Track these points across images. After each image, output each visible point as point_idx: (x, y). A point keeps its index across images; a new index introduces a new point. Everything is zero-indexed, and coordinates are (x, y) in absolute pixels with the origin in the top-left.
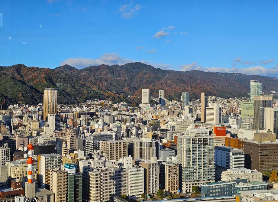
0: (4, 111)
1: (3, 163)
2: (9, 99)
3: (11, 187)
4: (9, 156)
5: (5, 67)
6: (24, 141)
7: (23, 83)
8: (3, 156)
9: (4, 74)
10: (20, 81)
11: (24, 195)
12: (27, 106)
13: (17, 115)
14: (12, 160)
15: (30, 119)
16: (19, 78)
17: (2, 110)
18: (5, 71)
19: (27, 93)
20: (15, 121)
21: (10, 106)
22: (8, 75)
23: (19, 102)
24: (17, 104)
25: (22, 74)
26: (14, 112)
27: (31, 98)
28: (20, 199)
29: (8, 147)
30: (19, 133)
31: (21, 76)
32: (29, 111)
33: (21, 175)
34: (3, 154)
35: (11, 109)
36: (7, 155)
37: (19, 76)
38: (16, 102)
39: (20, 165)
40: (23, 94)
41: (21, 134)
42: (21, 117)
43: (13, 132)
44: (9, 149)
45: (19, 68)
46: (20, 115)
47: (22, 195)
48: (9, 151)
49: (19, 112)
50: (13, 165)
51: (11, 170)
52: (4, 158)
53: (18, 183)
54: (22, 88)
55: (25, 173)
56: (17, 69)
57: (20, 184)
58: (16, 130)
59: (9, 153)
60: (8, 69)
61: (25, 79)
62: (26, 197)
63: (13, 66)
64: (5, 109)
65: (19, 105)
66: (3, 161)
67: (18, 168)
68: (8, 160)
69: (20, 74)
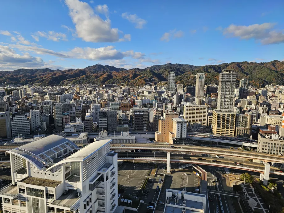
0: (262, 89)
1: (262, 116)
2: (266, 81)
3: (268, 129)
4: (267, 112)
5: (265, 63)
6: (276, 105)
7: (277, 72)
8: (263, 112)
9: (264, 67)
10: (274, 71)
11: (278, 134)
12: (278, 86)
13: (271, 91)
14: (268, 114)
15: (281, 93)
16: (274, 69)
17: (261, 88)
18: (265, 65)
19: (279, 78)
20: (270, 94)
21: (266, 85)
22: (267, 67)
23: (272, 83)
24: (271, 85)
25: (276, 66)
26: (269, 89)
27: (281, 81)
28: (275, 136)
29: (267, 107)
30: (273, 100)
31: (276, 68)
32: (279, 89)
33: (274, 123)
34: (263, 110)
35: (266, 87)
36: (265, 111)
37: (274, 68)
38: (270, 83)
39: (274, 118)
40: (276, 78)
41: (274, 101)
42: (274, 92)
43: (269, 100)
44: (267, 108)
45: (274, 63)
46: (273, 91)
47: (277, 134)
48: (267, 109)
49: (272, 89)
50: (270, 117)
51: (268, 120)
52: (263, 113)
53: (273, 127)
54: (276, 75)
55: (277, 123)
56: (273, 64)
57: (274, 128)
58: (271, 99)
59: (267, 111)
60: (267, 64)
61: (278, 69)
62: (279, 136)
63: (270, 62)
64: (263, 87)
65: (272, 85)
66: (263, 115)
67: (273, 120)
68: (266, 114)
69: (274, 67)
